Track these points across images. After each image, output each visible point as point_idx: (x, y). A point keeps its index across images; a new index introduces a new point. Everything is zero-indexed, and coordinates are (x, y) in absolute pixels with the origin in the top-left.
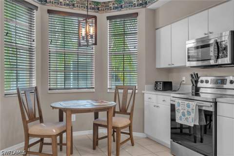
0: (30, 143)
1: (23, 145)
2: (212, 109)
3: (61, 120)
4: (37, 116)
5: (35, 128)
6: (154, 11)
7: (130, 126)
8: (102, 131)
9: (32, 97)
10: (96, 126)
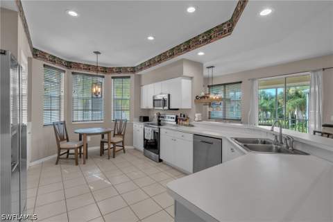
0: (61, 153)
1: (56, 155)
2: (158, 131)
3: (80, 139)
4: (65, 138)
5: (64, 145)
6: (140, 76)
7: (123, 142)
8: (106, 146)
9: (62, 127)
10: (102, 143)
